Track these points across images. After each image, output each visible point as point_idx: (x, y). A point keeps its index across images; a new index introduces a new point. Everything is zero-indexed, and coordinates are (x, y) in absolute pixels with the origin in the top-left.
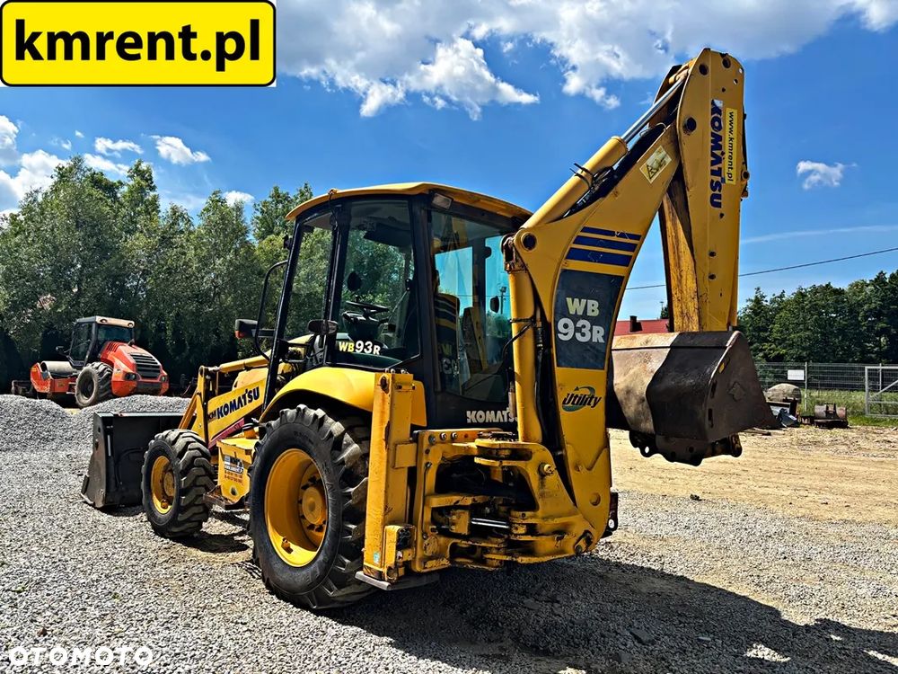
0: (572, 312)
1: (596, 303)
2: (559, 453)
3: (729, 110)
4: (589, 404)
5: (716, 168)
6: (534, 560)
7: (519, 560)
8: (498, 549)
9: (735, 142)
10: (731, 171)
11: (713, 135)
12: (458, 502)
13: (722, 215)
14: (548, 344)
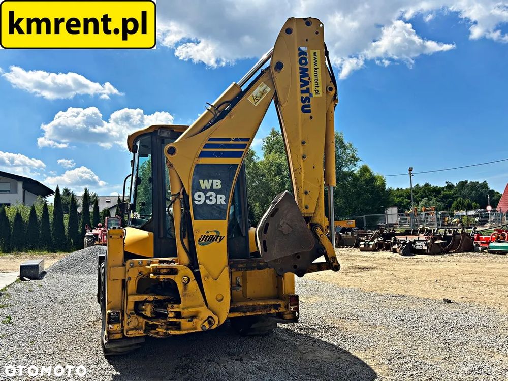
0: (203, 187)
1: (219, 182)
2: (197, 270)
3: (312, 52)
4: (216, 241)
5: (305, 88)
6: (178, 332)
7: (169, 332)
8: (162, 325)
9: (319, 71)
10: (317, 88)
11: (300, 68)
12: (147, 298)
13: (311, 118)
14: (187, 208)
